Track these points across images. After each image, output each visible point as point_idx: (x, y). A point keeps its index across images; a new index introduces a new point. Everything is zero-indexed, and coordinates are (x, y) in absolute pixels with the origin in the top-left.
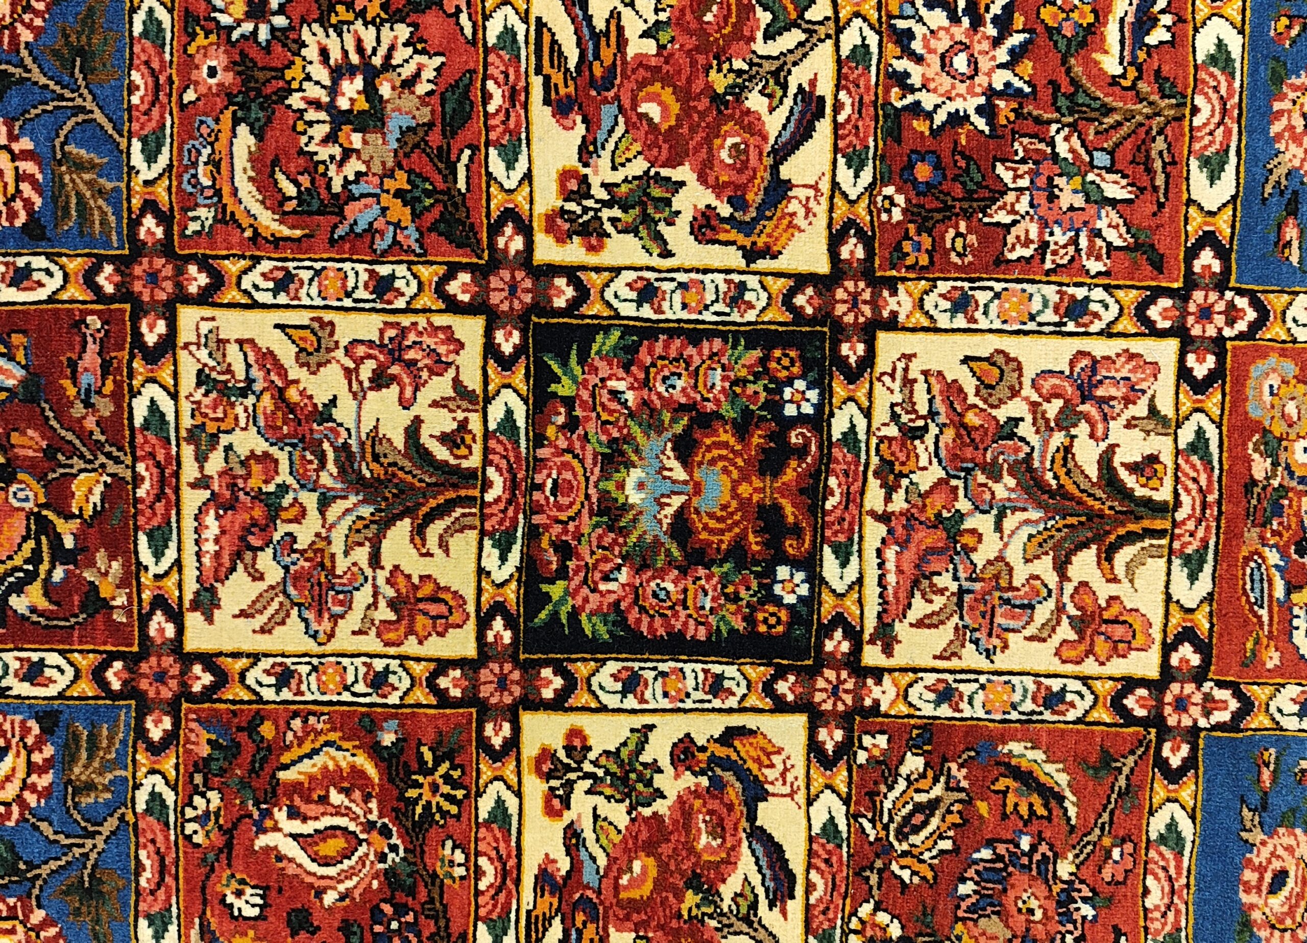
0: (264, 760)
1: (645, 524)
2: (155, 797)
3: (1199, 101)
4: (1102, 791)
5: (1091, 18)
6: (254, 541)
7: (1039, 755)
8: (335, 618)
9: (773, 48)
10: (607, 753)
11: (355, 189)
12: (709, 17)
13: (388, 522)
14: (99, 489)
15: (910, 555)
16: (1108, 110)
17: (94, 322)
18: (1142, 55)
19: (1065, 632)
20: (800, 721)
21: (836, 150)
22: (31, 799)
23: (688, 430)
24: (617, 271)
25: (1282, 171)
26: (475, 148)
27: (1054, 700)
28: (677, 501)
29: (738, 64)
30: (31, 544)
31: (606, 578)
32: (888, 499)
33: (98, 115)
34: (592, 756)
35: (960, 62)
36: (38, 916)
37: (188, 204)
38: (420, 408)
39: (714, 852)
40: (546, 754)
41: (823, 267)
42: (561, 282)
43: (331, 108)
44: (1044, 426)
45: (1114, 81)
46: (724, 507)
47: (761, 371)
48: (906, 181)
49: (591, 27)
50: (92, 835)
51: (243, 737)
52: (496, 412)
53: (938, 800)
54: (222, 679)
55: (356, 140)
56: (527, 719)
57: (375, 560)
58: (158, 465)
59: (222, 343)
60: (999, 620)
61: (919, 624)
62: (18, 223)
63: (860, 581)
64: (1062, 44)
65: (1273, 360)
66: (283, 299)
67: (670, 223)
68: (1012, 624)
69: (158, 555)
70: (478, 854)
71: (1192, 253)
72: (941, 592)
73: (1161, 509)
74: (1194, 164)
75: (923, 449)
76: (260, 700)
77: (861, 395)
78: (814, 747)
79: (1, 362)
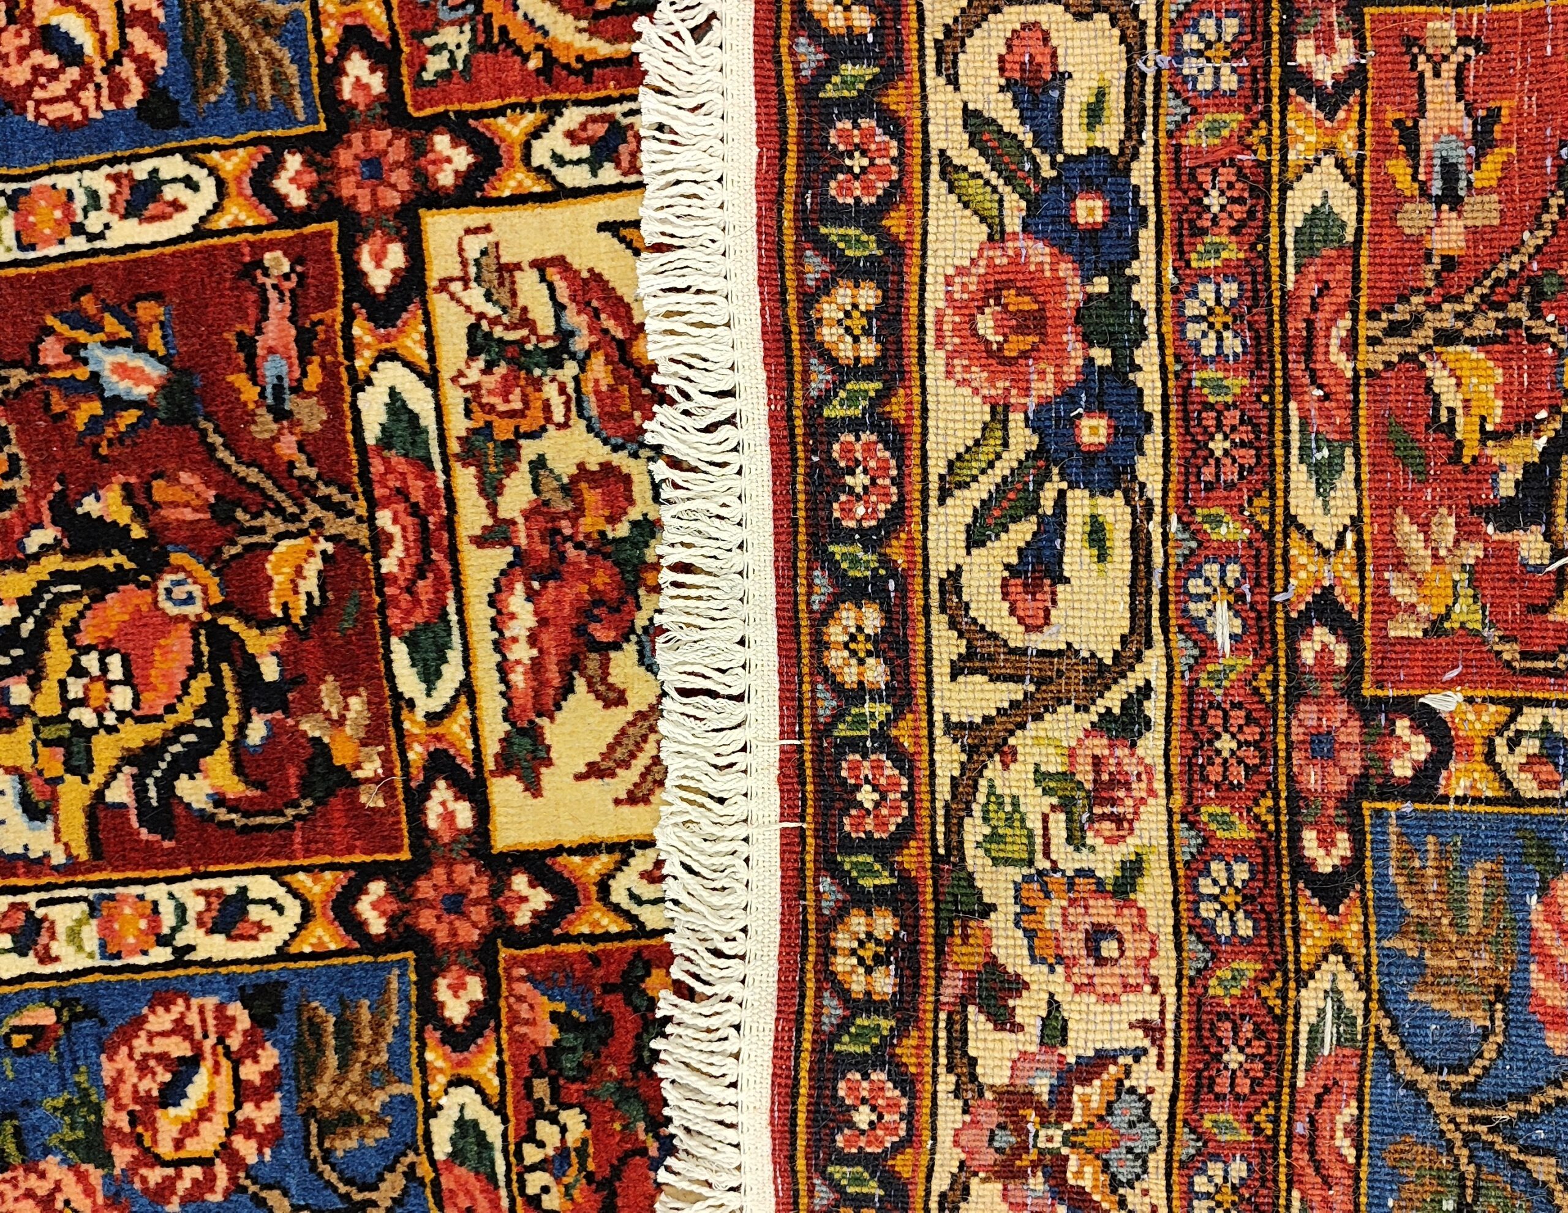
2: (466, 1128)
6: (602, 633)
14: (314, 566)
17: (277, 262)
22: (247, 1149)
30: (201, 683)
37: (423, 23)
50: (361, 1208)
51: (615, 1003)
54: (566, 896)
58: (414, 510)
59: (507, 270)
62: (130, 102)
69: (430, 677)
79: (123, 355)
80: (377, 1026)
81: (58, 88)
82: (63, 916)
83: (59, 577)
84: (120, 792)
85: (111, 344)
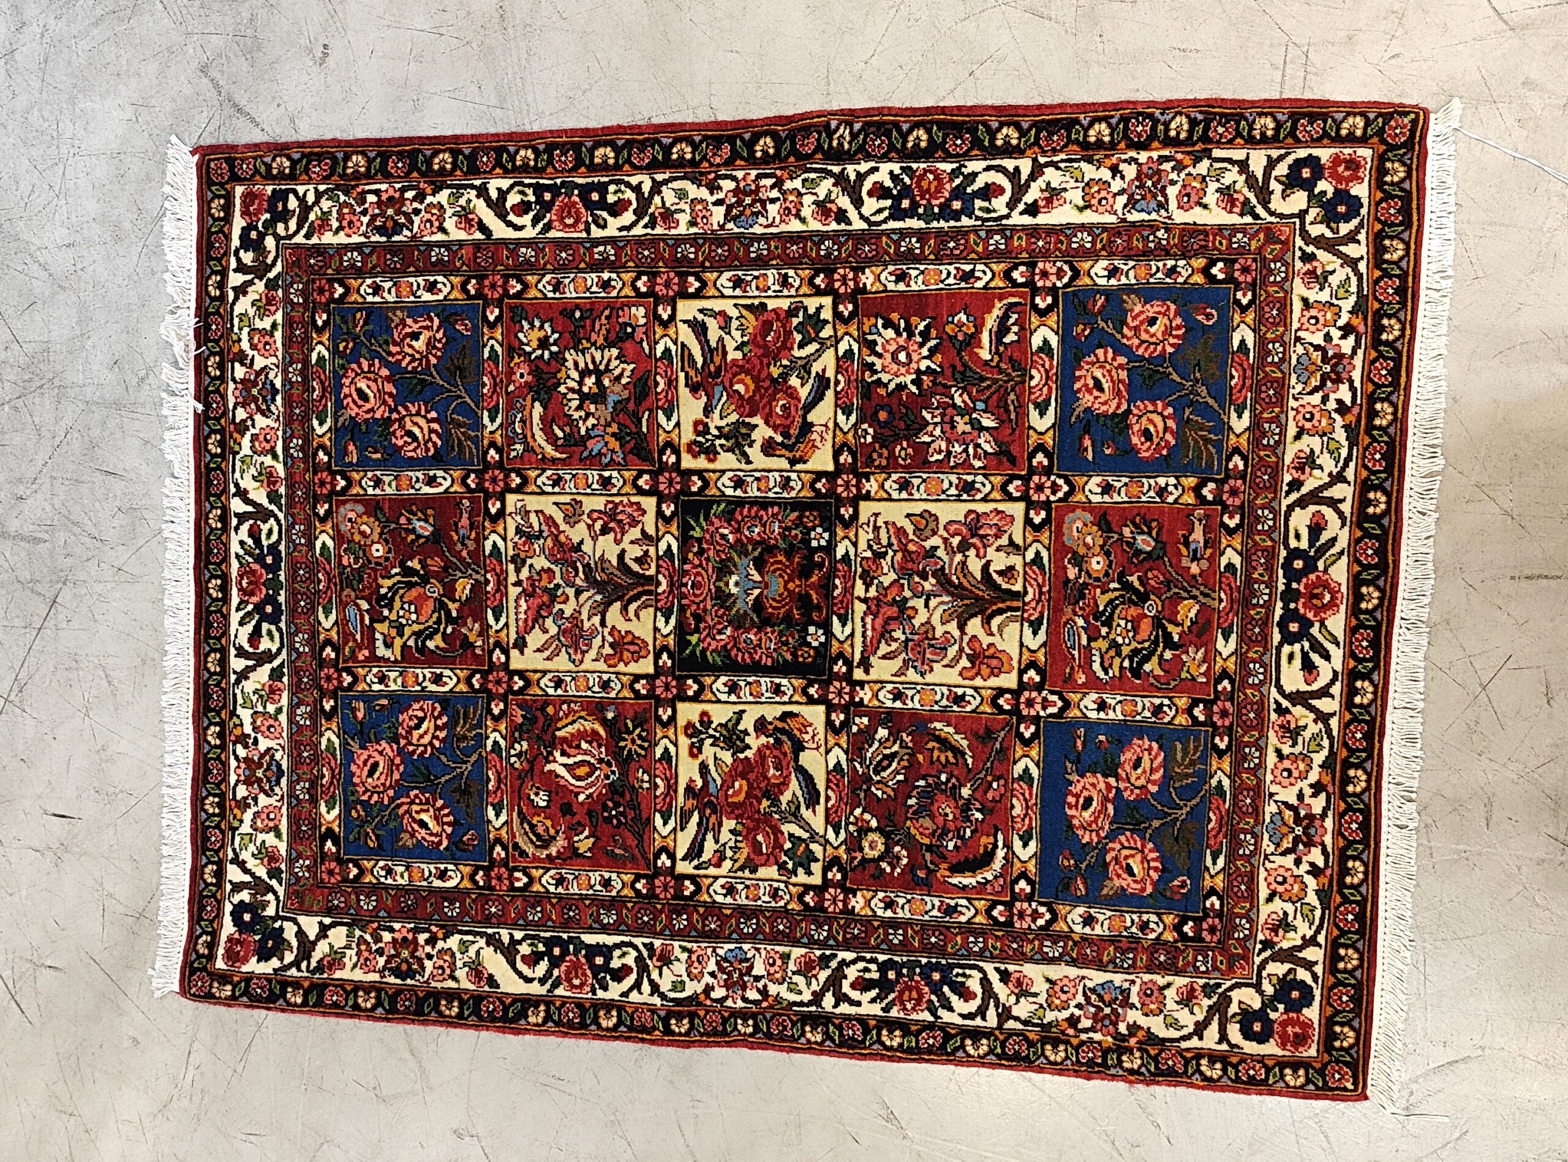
0: (549, 725)
1: (739, 604)
2: (496, 743)
3: (1034, 372)
4: (987, 750)
5: (973, 330)
6: (544, 613)
7: (951, 730)
8: (584, 653)
9: (803, 353)
10: (720, 725)
11: (592, 433)
12: (769, 338)
13: (608, 604)
14: (468, 587)
15: (879, 621)
16: (983, 379)
17: (466, 503)
18: (1002, 349)
19: (964, 662)
20: (822, 709)
21: (836, 405)
22: (437, 743)
23: (761, 554)
24: (723, 472)
25: (1081, 409)
26: (651, 411)
27: (959, 700)
28: (756, 592)
29: (785, 362)
30: (436, 615)
31: (720, 632)
32: (867, 591)
33: (468, 400)
34: (713, 726)
35: (902, 357)
36: (440, 803)
37: (510, 441)
38: (625, 544)
39: (777, 778)
40: (689, 725)
41: (830, 467)
42: (695, 478)
43: (579, 392)
44: (951, 552)
45: (986, 363)
46: (780, 595)
47: (799, 523)
48: (873, 421)
49: (709, 346)
50: (466, 762)
51: (538, 714)
52: (663, 546)
53: (896, 753)
54: (528, 683)
55: (592, 408)
56: (680, 706)
57: (603, 623)
59: (528, 512)
60: (928, 656)
61: (884, 657)
62: (430, 454)
63: (852, 635)
64: (957, 345)
65: (1078, 512)
66: (557, 489)
67: (750, 446)
68: (935, 658)
69: (497, 620)
70: (656, 776)
71: (1032, 455)
72: (896, 640)
73: (1017, 595)
74: (1031, 407)
75: (885, 564)
76: (547, 695)
77: (852, 535)
78: (829, 723)
79: (422, 523)
80: (474, 713)
81: (411, 448)
82: (393, 675)
83: (399, 582)
84: (411, 643)
85: (419, 520)
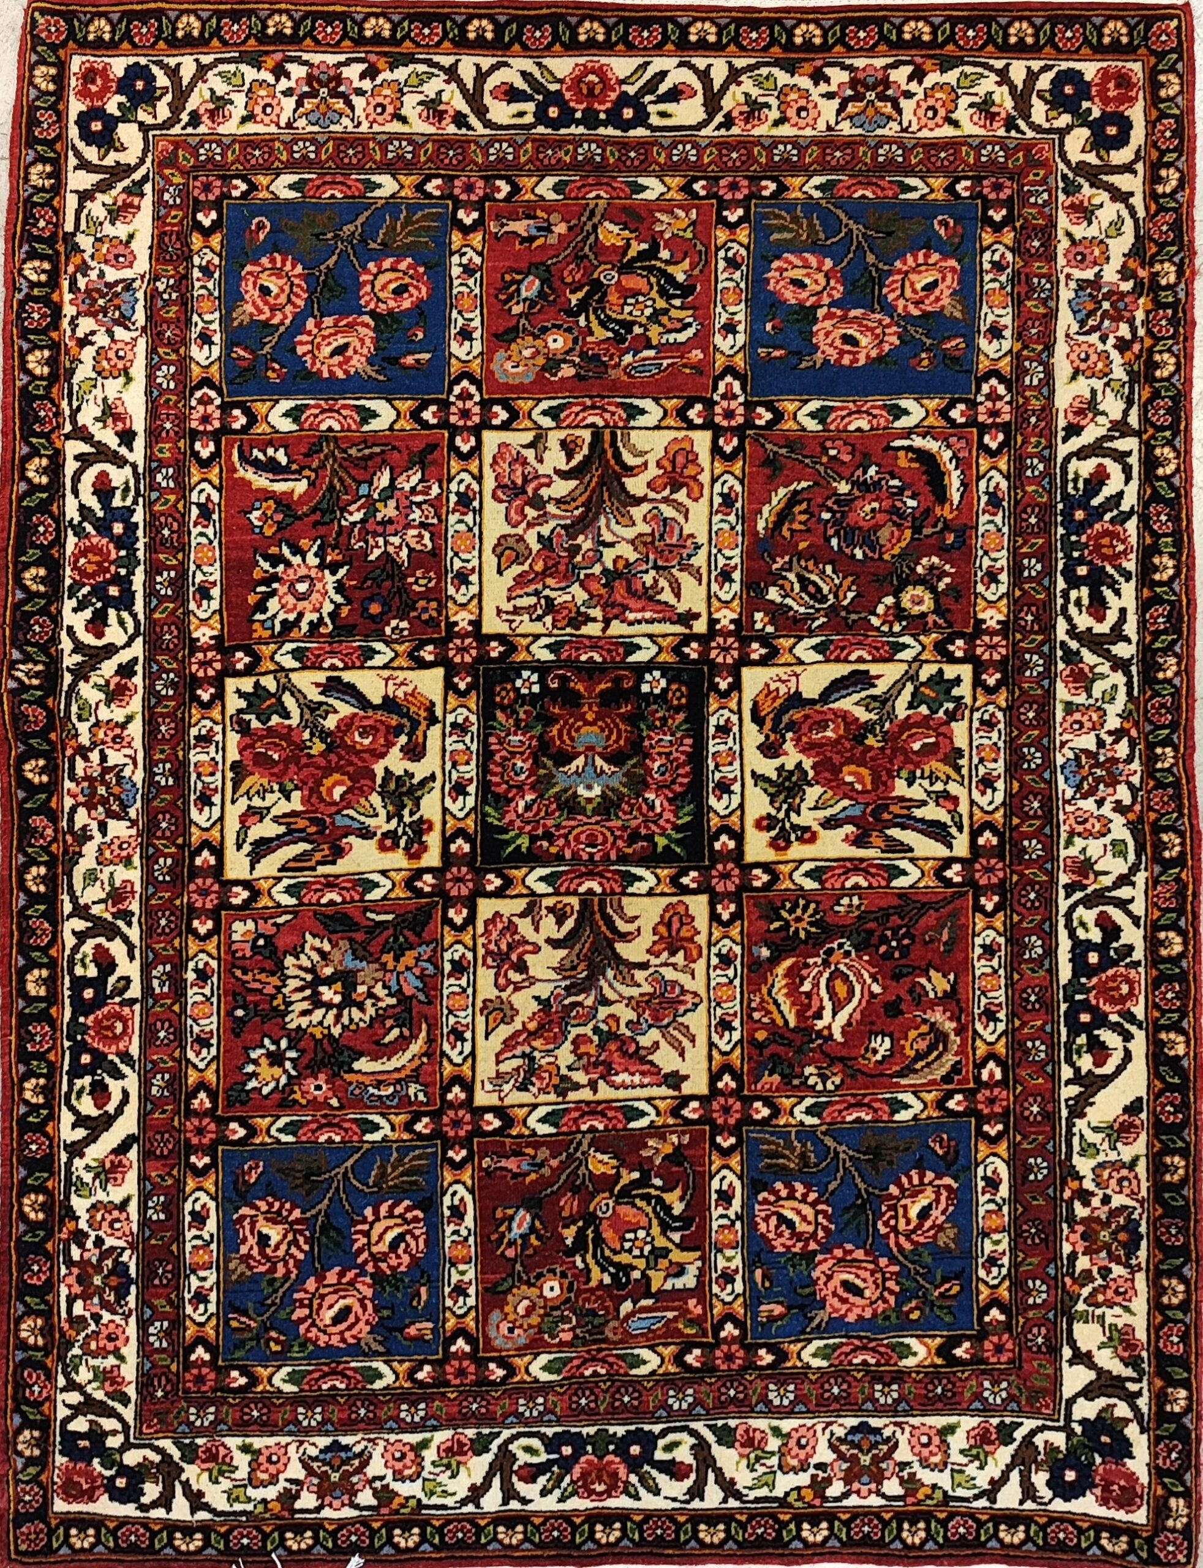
1: (615, 783)
2: (808, 1111)
3: (324, 427)
4: (790, 464)
5: (271, 502)
6: (633, 1049)
7: (766, 509)
8: (683, 991)
10: (772, 802)
11: (395, 988)
12: (276, 757)
13: (617, 957)
14: (599, 1156)
15: (632, 603)
16: (331, 487)
18: (294, 467)
19: (681, 496)
20: (746, 672)
21: (362, 667)
23: (550, 757)
24: (445, 810)
25: (368, 369)
26: (366, 910)
27: (728, 501)
28: (599, 762)
29: (306, 735)
30: (638, 1201)
31: (652, 807)
32: (594, 620)
33: (349, 1163)
34: (773, 812)
35: (302, 587)
36: (894, 1190)
37: (406, 1102)
38: (539, 939)
39: (838, 727)
40: (773, 844)
41: (440, 672)
42: (453, 848)
43: (340, 1007)
44: (544, 518)
45: (312, 484)
46: (602, 730)
47: (510, 710)
48: (381, 620)
49: (284, 835)
50: (837, 1154)
51: (766, 1052)
52: (541, 888)
53: (798, 575)
54: (727, 1068)
55: (362, 989)
56: (750, 857)
57: (644, 966)
58: (582, 1116)
59: (499, 1075)
60: (674, 541)
61: (678, 595)
62: (421, 1215)
63: (650, 636)
64: (289, 520)
65: (494, 367)
67: (412, 776)
68: (677, 532)
69: (643, 1114)
70: (843, 888)
71: (425, 425)
72: (656, 581)
73: (597, 435)
74: (366, 428)
75: (561, 598)
76: (741, 1041)
77: (525, 642)
78: (763, 662)
79: (515, 1225)
80: (770, 1143)
81: (413, 1244)
82: (721, 1263)
83: (594, 1256)
85: (510, 1229)
